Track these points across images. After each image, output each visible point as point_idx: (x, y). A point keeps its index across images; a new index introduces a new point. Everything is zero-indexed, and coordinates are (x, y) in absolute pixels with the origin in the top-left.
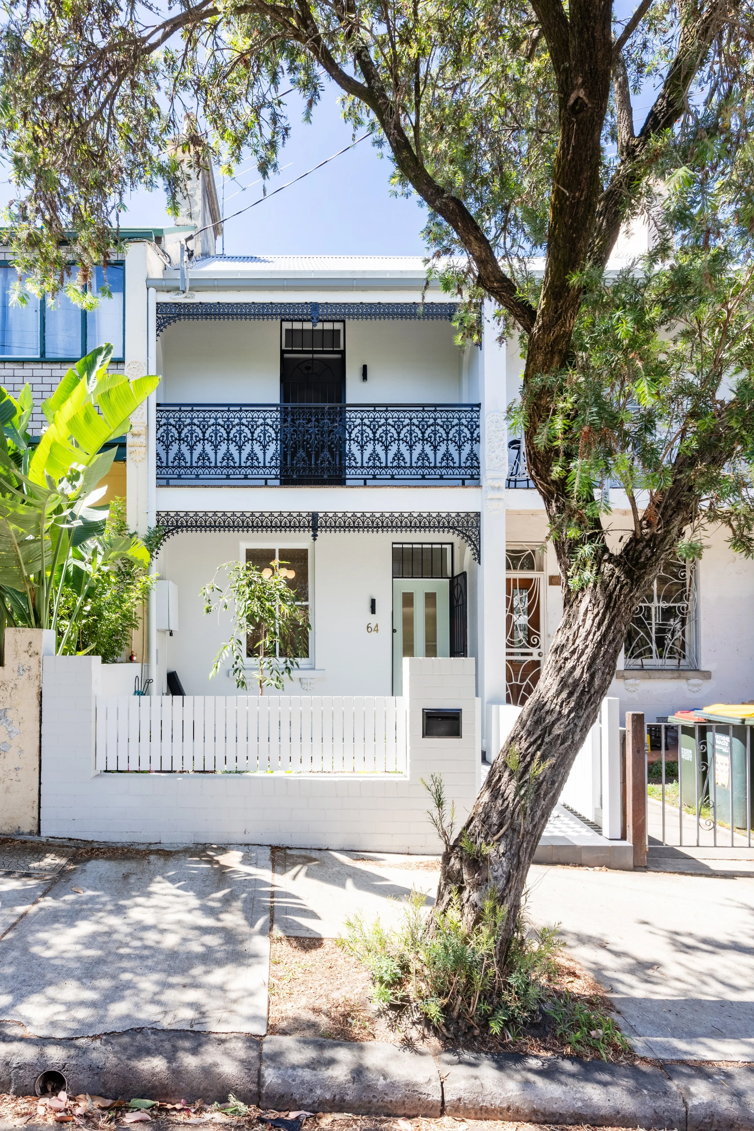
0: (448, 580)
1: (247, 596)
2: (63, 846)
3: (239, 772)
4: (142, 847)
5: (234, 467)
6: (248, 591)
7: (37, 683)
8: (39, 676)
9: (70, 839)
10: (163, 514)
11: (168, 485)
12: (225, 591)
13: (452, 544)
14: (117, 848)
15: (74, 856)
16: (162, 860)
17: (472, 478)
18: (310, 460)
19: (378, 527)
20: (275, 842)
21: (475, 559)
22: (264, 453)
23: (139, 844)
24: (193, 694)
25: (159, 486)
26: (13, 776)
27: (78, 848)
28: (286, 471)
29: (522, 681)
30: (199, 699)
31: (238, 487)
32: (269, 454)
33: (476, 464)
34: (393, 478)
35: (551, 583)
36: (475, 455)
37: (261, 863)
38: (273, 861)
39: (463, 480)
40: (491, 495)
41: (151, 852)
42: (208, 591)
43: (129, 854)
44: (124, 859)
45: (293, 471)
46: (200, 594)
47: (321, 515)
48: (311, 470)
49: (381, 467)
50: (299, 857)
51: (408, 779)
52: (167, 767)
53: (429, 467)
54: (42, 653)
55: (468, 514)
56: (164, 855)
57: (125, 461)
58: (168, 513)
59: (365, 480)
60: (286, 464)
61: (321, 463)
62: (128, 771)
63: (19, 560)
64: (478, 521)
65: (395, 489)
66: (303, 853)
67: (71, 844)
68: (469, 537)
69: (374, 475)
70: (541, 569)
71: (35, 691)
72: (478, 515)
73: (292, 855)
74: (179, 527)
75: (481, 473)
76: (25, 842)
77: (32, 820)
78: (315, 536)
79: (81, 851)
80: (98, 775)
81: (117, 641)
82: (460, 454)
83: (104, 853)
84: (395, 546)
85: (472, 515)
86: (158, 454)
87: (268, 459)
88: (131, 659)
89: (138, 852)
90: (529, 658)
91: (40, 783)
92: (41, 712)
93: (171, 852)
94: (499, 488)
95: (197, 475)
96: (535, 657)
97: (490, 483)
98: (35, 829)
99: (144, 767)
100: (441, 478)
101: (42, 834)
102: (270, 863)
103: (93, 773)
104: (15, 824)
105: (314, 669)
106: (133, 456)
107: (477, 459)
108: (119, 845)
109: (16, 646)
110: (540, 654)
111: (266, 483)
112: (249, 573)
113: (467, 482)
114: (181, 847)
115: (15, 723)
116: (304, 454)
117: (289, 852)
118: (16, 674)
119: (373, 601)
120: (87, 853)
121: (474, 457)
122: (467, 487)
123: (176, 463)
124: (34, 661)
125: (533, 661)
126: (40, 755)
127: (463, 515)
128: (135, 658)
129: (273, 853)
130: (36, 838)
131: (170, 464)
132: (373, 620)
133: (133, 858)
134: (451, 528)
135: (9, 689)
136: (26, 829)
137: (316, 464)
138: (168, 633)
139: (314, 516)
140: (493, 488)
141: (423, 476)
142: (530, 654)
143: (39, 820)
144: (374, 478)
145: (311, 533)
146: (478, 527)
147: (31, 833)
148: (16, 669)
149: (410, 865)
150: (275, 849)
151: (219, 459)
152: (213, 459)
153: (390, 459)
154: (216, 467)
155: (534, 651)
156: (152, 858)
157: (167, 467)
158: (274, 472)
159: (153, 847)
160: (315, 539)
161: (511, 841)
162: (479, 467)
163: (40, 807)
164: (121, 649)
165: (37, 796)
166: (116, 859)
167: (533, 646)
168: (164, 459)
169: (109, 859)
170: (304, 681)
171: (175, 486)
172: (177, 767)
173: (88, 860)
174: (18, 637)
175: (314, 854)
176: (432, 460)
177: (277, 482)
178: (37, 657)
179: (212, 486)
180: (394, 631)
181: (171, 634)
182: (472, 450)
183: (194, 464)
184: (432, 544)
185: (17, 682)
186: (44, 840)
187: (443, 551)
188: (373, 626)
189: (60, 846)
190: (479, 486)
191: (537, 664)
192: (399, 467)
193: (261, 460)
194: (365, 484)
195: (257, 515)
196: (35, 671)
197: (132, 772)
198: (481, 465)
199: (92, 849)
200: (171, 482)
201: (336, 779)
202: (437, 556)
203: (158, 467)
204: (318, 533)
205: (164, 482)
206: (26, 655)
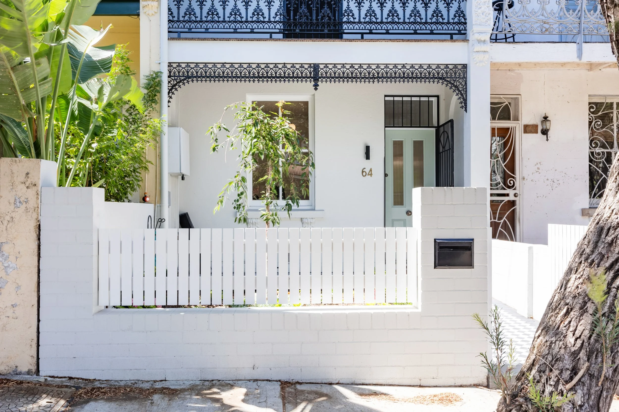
0: (434, 129)
1: (254, 135)
2: (62, 387)
3: (247, 306)
4: (146, 386)
5: (241, 22)
6: (254, 130)
7: (35, 216)
8: (37, 209)
9: (71, 378)
10: (175, 65)
11: (179, 38)
12: (232, 131)
13: (438, 97)
14: (119, 388)
15: (72, 398)
16: (167, 399)
17: (460, 33)
18: (311, 15)
19: (374, 78)
20: (284, 378)
21: (462, 107)
22: (269, 9)
23: (143, 382)
24: (200, 227)
25: (170, 39)
26: (10, 313)
27: (78, 388)
28: (290, 26)
29: (500, 219)
30: (206, 232)
31: (245, 40)
32: (274, 10)
33: (463, 20)
34: (387, 33)
35: (525, 132)
36: (462, 12)
37: (270, 401)
38: (283, 398)
39: (452, 35)
40: (478, 47)
41: (155, 391)
42: (216, 130)
43: (132, 394)
44: (125, 400)
45: (295, 25)
46: (208, 133)
47: (322, 66)
48: (312, 24)
49: (377, 23)
50: (310, 393)
51: (420, 310)
52: (172, 301)
53: (420, 23)
54: (40, 184)
55: (455, 66)
56: (169, 394)
57: (138, 15)
58: (179, 64)
59: (362, 34)
60: (289, 19)
61: (322, 19)
62: (133, 307)
63: (14, 87)
64: (465, 73)
65: (390, 43)
66: (314, 388)
67: (71, 383)
68: (456, 87)
69: (371, 30)
70: (516, 119)
71: (33, 224)
72: (465, 66)
73: (302, 391)
74: (189, 77)
75: (468, 28)
76: (21, 382)
77: (30, 359)
78: (316, 86)
79: (81, 391)
80: (100, 312)
81: (128, 182)
82: (448, 11)
83: (105, 393)
84: (387, 99)
85: (460, 67)
86: (169, 9)
87: (273, 15)
88: (144, 200)
89: (141, 390)
90: (506, 199)
91: (39, 321)
92: (39, 246)
93: (176, 390)
94: (484, 41)
95: (207, 29)
96: (511, 198)
97: (477, 36)
98: (34, 368)
99: (149, 302)
100: (432, 33)
101: (41, 373)
102: (280, 401)
103: (95, 309)
104: (12, 364)
105: (314, 210)
106: (146, 9)
107: (464, 15)
108: (122, 384)
109: (12, 177)
110: (515, 195)
111: (271, 37)
112: (255, 113)
113: (454, 36)
114: (187, 385)
115: (12, 258)
116: (306, 11)
117: (299, 387)
118: (12, 207)
119: (368, 148)
120: (86, 393)
121: (461, 13)
122: (455, 41)
123: (186, 18)
124: (31, 193)
125: (509, 201)
126: (39, 291)
127: (451, 67)
128: (148, 199)
129: (282, 389)
130: (34, 378)
131: (181, 19)
132: (367, 165)
133: (135, 398)
134: (441, 78)
135: (5, 223)
136: (24, 369)
137: (317, 19)
138: (180, 177)
139: (316, 67)
140: (479, 41)
141: (415, 30)
142: (508, 195)
143: (38, 359)
144: (371, 33)
145: (313, 83)
146: (465, 78)
147: (29, 373)
148: (12, 201)
149: (424, 399)
150: (284, 384)
151: (227, 14)
152: (221, 14)
153: (385, 16)
154: (224, 21)
155: (511, 192)
156: (156, 397)
157: (178, 21)
158: (278, 26)
159: (158, 386)
160: (316, 89)
161: (589, 390)
162: (465, 23)
163: (38, 346)
164: (133, 189)
165: (35, 334)
166: (117, 400)
167: (509, 187)
168: (175, 14)
169: (109, 400)
170: (305, 220)
171: (186, 39)
172: (183, 301)
173: (87, 402)
174: (15, 168)
175: (325, 389)
176: (423, 16)
177: (281, 36)
178: (35, 189)
179: (221, 39)
180: (386, 175)
181: (183, 178)
182: (459, 8)
183: (204, 19)
184: (420, 96)
185: (13, 215)
186: (42, 380)
187: (429, 103)
188: (367, 170)
189: (59, 386)
190: (466, 40)
191: (513, 203)
192: (393, 23)
193: (266, 15)
194: (362, 38)
195: (263, 66)
196: (32, 203)
197: (138, 307)
198: (468, 21)
199: (93, 389)
200: (182, 35)
201: (347, 312)
202: (424, 108)
203: (170, 21)
204: (319, 83)
205: (176, 35)
206: (23, 187)
